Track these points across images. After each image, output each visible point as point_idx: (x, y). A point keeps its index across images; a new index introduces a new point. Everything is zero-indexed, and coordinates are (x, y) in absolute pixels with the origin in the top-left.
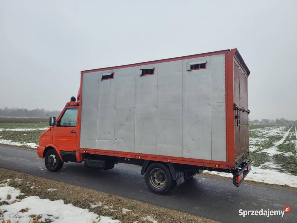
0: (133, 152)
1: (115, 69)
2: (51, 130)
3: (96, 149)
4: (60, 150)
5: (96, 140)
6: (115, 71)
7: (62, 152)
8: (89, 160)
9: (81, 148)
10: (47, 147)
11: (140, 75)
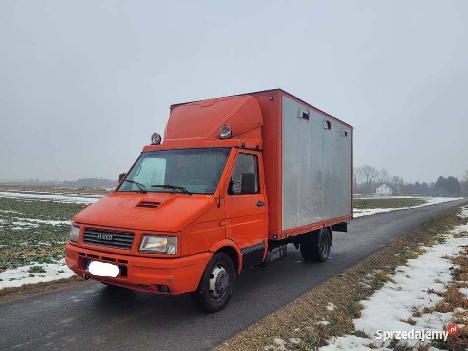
1: (310, 109)
2: (219, 206)
3: (298, 227)
4: (240, 248)
5: (298, 213)
7: (245, 251)
9: (283, 231)
10: (217, 250)
11: (325, 127)
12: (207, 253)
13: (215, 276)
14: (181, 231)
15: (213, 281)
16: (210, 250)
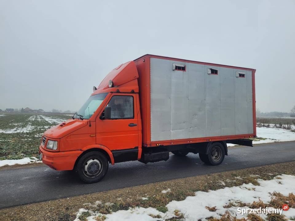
0: (205, 137)
1: (187, 63)
2: (90, 126)
3: (171, 140)
4: (111, 150)
5: (171, 131)
6: (187, 64)
7: (115, 152)
8: (150, 154)
9: (153, 142)
10: (87, 149)
11: (209, 73)
12: (79, 151)
13: (88, 164)
14: (60, 138)
15: (86, 166)
16: (82, 149)
